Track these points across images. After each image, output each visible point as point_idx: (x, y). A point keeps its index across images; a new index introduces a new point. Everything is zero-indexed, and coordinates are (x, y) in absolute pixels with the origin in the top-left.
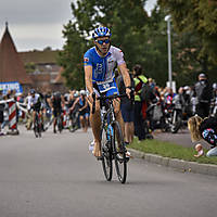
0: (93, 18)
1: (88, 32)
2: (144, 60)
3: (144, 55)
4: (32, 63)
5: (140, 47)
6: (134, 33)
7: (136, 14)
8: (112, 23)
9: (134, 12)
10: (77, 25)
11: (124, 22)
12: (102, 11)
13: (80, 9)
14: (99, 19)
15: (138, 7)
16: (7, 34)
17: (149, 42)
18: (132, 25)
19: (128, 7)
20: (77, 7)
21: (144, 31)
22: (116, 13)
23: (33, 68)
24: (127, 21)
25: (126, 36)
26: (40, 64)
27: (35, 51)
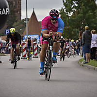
0: (72, 6)
1: (70, 13)
2: (95, 25)
3: (95, 24)
5: (93, 20)
6: (91, 13)
7: (92, 5)
8: (81, 9)
9: (91, 4)
10: (65, 10)
11: (86, 9)
12: (77, 3)
13: (66, 2)
14: (75, 7)
15: (93, 2)
16: (34, 14)
18: (90, 10)
19: (88, 2)
20: (65, 2)
21: (95, 13)
22: (83, 4)
24: (88, 8)
25: (87, 15)
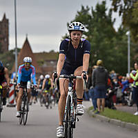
2: (112, 59)
3: (113, 56)
4: (42, 60)
5: (111, 51)
6: (107, 42)
8: (92, 35)
11: (100, 35)
12: (87, 28)
15: (109, 27)
17: (116, 48)
18: (105, 37)
19: (103, 26)
21: (112, 41)
22: (95, 29)
23: (43, 63)
24: (103, 35)
25: (102, 44)
26: (47, 61)
27: (44, 52)
